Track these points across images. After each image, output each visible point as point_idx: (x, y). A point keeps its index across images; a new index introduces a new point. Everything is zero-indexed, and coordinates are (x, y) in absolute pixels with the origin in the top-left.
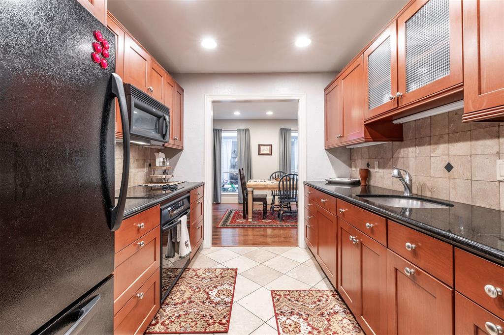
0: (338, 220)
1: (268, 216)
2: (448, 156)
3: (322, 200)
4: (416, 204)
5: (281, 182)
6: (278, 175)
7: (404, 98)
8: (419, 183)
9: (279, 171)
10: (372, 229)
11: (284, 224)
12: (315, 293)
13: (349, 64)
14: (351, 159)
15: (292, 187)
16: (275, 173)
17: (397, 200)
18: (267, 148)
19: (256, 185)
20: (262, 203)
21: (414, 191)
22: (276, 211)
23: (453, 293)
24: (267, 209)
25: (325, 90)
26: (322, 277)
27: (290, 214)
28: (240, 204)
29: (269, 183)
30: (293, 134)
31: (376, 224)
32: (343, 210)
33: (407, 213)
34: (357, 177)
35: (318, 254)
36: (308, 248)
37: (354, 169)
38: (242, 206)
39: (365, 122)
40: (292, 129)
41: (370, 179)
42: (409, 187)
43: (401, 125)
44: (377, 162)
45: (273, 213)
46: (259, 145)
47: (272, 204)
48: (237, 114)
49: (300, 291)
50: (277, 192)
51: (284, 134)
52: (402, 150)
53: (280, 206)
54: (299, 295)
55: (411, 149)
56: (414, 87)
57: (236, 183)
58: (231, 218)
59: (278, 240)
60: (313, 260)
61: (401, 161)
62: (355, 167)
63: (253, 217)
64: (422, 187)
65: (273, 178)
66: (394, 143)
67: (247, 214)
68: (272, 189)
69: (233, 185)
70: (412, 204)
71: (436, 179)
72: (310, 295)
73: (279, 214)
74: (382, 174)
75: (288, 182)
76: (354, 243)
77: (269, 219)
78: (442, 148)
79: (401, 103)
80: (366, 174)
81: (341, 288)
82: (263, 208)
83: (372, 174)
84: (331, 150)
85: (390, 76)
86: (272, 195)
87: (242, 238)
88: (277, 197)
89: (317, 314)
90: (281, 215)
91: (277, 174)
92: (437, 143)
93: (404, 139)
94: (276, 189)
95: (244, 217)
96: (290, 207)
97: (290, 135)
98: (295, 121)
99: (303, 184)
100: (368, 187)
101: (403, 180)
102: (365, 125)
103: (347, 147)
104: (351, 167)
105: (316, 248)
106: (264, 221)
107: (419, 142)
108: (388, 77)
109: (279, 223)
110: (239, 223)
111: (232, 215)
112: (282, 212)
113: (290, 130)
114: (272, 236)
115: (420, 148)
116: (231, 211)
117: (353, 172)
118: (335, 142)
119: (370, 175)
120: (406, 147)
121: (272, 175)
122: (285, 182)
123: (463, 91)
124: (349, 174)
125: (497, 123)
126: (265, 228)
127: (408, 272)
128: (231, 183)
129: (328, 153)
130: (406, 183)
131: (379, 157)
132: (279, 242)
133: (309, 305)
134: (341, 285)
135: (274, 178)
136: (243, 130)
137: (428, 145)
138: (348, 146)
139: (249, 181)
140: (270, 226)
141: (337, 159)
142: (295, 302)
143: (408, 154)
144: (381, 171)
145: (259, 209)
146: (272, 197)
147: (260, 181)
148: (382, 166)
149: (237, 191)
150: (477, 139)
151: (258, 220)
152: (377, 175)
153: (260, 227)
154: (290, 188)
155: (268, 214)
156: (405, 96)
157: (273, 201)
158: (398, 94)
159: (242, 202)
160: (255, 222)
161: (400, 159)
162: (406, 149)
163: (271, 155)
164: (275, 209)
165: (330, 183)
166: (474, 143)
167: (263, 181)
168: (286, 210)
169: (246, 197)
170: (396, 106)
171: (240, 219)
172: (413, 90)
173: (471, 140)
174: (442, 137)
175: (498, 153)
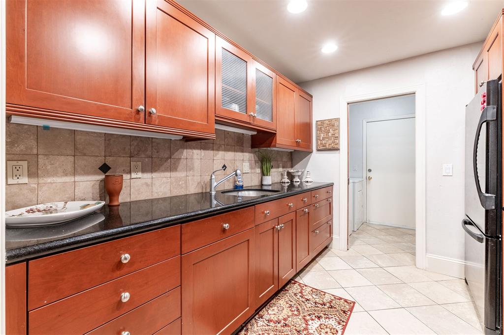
2: (224, 160)
8: (204, 183)
44: (139, 164)
52: (185, 150)
55: (196, 152)
61: (183, 162)
64: (207, 185)
78: (221, 154)
92: (218, 150)
107: (204, 146)
115: (205, 151)
137: (211, 150)
143: (192, 156)
161: (182, 160)
162: (191, 150)
173: (234, 152)
174: (221, 146)
175: (243, 160)
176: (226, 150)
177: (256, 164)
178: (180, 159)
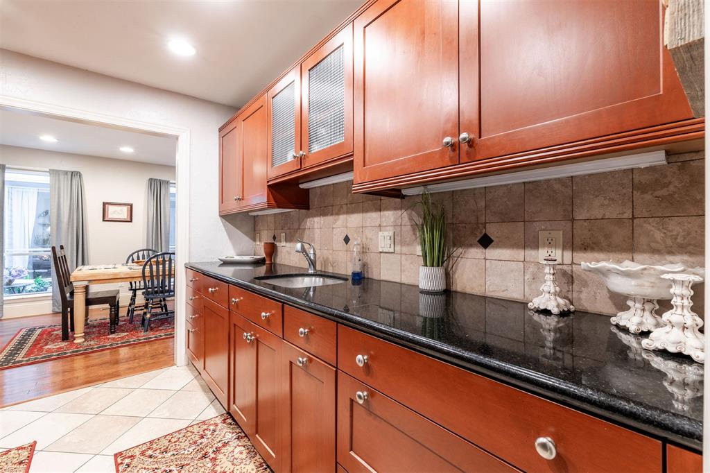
0: (231, 315)
1: (121, 326)
2: (347, 227)
3: (210, 289)
4: (319, 282)
5: (148, 267)
6: (143, 255)
7: (307, 159)
8: (323, 258)
9: (145, 248)
10: (268, 319)
11: (152, 335)
12: (196, 429)
13: (250, 102)
14: (255, 230)
15: (167, 273)
16: (138, 252)
17: (300, 278)
18: (121, 210)
19: (93, 275)
20: (107, 306)
21: (318, 267)
22: (138, 315)
23: (336, 372)
24: (120, 315)
25: (220, 130)
26: (210, 400)
27: (165, 316)
28: (55, 313)
29: (123, 270)
30: (172, 190)
31: (273, 312)
32: (237, 300)
33: (311, 293)
34: (262, 254)
35: (204, 368)
36: (191, 363)
37: (258, 243)
38: (59, 319)
39: (268, 182)
40: (171, 182)
41: (276, 255)
42: (313, 263)
43: (307, 190)
44: (284, 234)
45: (131, 321)
46: (104, 204)
47: (130, 305)
48: (48, 139)
49: (171, 434)
50: (140, 284)
51: (158, 188)
52: (308, 219)
53: (146, 306)
54: (170, 441)
55: (316, 219)
56: (316, 148)
57: (48, 275)
58: (29, 344)
59: (138, 363)
60: (198, 380)
61: (307, 232)
62: (260, 241)
63: (87, 335)
64: (326, 262)
65: (133, 260)
66: (301, 211)
67: (73, 329)
68: (130, 280)
69: (40, 278)
70: (315, 281)
71: (337, 253)
72: (189, 434)
73: (144, 320)
74: (288, 249)
75: (161, 266)
76: (248, 341)
77: (123, 331)
78: (342, 217)
79: (304, 164)
80: (272, 249)
81: (234, 407)
82: (111, 315)
83: (279, 249)
84: (227, 217)
85: (293, 130)
86: (131, 290)
87: (59, 378)
88: (139, 293)
89: (197, 458)
90: (146, 322)
91: (141, 254)
92: (338, 214)
93: (311, 207)
94: (139, 279)
95: (65, 337)
96: (165, 306)
97: (167, 190)
98: (172, 168)
99: (184, 268)
100: (274, 266)
101: (307, 255)
102: (269, 186)
103: (250, 214)
104: (255, 240)
105: (202, 361)
106: (111, 336)
107: (323, 212)
108: (292, 131)
109: (142, 335)
110: (50, 350)
111: (34, 338)
112: (148, 316)
113: (167, 182)
114: (128, 360)
115: (325, 218)
116: (32, 331)
117: (257, 247)
118: (233, 207)
119: (277, 251)
120: (312, 217)
121: (132, 255)
122: (154, 267)
123: (352, 161)
124: (253, 251)
125: (379, 197)
126: (114, 349)
127: (300, 362)
128: (35, 276)
129: (224, 221)
130: (310, 258)
131: (286, 228)
132: (140, 366)
133: (185, 450)
134: (234, 403)
135: (136, 260)
136: (66, 173)
137: (330, 215)
138: (251, 211)
139: (79, 268)
140: (122, 343)
141: (237, 230)
142: (160, 456)
143: (313, 224)
144: (288, 245)
145: (102, 317)
146: (131, 293)
147: (103, 267)
148: (289, 239)
149: (50, 289)
150: (367, 211)
151: (98, 337)
152: (285, 250)
153: (102, 349)
154: (164, 275)
155: (120, 323)
156: (308, 157)
157: (131, 299)
158: (301, 152)
159: (61, 310)
160: (92, 342)
163: (131, 221)
164: (135, 313)
165: (226, 263)
166: (365, 214)
167: (110, 266)
168: (159, 310)
169: (69, 299)
170: (299, 167)
171: (53, 341)
172: (315, 151)
173: (363, 212)
174: (342, 207)
175: (380, 226)
176: (350, 211)
177: (415, 234)
178: (305, 229)
